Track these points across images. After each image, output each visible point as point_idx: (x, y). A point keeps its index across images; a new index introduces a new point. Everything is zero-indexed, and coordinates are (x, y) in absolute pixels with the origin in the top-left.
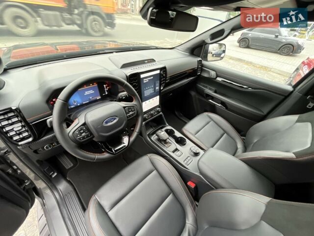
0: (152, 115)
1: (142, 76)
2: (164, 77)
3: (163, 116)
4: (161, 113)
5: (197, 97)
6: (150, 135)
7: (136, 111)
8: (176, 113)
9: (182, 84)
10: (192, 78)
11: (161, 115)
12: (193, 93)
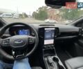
12: (76, 44)
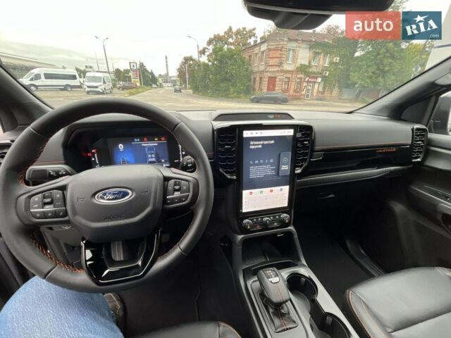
0: (265, 227)
1: (247, 134)
2: (305, 147)
3: (296, 236)
4: (291, 228)
5: (412, 217)
6: (249, 273)
7: (191, 194)
8: (349, 244)
9: (362, 176)
10: (393, 168)
11: (289, 234)
